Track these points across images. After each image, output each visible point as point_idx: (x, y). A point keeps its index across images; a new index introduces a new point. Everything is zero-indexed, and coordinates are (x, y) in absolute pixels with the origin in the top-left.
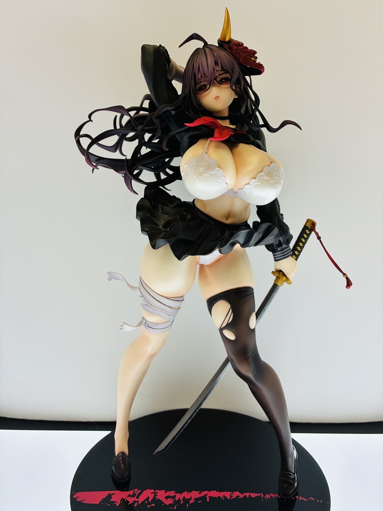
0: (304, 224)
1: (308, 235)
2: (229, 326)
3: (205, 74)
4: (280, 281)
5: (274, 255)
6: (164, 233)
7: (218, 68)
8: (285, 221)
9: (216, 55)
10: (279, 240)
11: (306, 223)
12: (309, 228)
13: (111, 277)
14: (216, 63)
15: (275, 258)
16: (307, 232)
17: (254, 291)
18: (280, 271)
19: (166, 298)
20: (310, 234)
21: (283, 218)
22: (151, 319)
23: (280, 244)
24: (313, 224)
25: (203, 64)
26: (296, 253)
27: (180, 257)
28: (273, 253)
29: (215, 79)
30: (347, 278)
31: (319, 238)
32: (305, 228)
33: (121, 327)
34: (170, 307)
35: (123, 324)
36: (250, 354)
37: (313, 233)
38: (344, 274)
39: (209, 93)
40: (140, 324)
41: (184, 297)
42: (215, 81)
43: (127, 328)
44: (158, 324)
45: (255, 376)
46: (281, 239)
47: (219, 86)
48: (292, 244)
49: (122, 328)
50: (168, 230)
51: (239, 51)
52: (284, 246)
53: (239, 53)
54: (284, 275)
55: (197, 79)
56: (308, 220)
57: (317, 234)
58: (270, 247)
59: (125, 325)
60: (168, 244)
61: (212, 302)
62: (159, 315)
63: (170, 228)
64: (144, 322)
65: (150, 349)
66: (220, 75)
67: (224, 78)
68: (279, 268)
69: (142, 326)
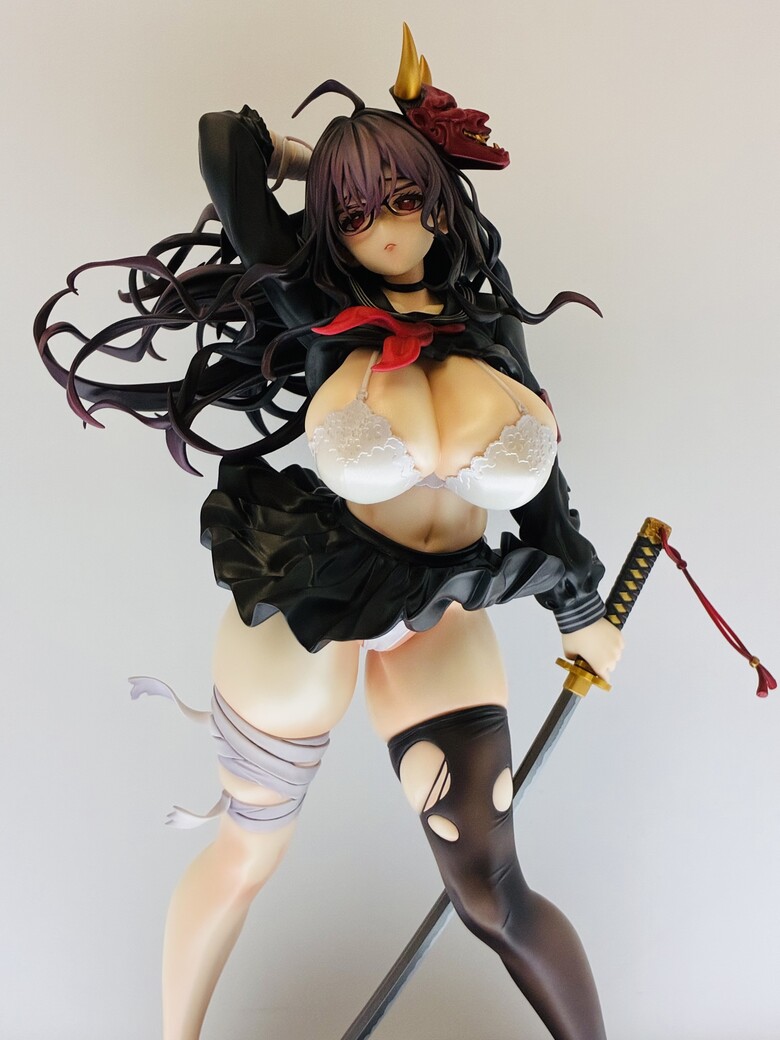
0: (639, 531)
1: (651, 561)
2: (443, 807)
3: (357, 190)
4: (579, 683)
5: (558, 619)
6: (272, 583)
7: (391, 173)
8: (582, 531)
9: (383, 145)
10: (568, 582)
11: (643, 530)
12: (652, 541)
13: (139, 688)
14: (384, 163)
15: (560, 625)
16: (648, 552)
17: (508, 715)
18: (578, 658)
19: (284, 741)
20: (654, 558)
21: (577, 524)
22: (245, 795)
23: (570, 591)
24: (662, 532)
25: (352, 167)
26: (620, 608)
27: (310, 643)
28: (555, 613)
29: (385, 203)
30: (761, 670)
31: (682, 565)
32: (641, 542)
33: (169, 819)
34: (292, 763)
35: (174, 810)
36: (496, 876)
37: (663, 552)
38: (752, 659)
39: (370, 235)
40: (218, 808)
41: (330, 736)
42: (384, 207)
43: (186, 822)
44: (264, 807)
45: (512, 931)
46: (573, 579)
47: (395, 219)
48: (605, 589)
49: (171, 822)
50: (282, 573)
51: (442, 123)
52: (581, 595)
53: (442, 127)
54: (588, 669)
55: (340, 200)
56: (648, 521)
57: (674, 554)
58: (547, 600)
59: (178, 811)
60: (280, 613)
61: (400, 745)
62: (268, 785)
63: (286, 572)
64: (227, 805)
65: (246, 872)
66: (396, 190)
67: (407, 196)
68: (574, 650)
69: (224, 816)
